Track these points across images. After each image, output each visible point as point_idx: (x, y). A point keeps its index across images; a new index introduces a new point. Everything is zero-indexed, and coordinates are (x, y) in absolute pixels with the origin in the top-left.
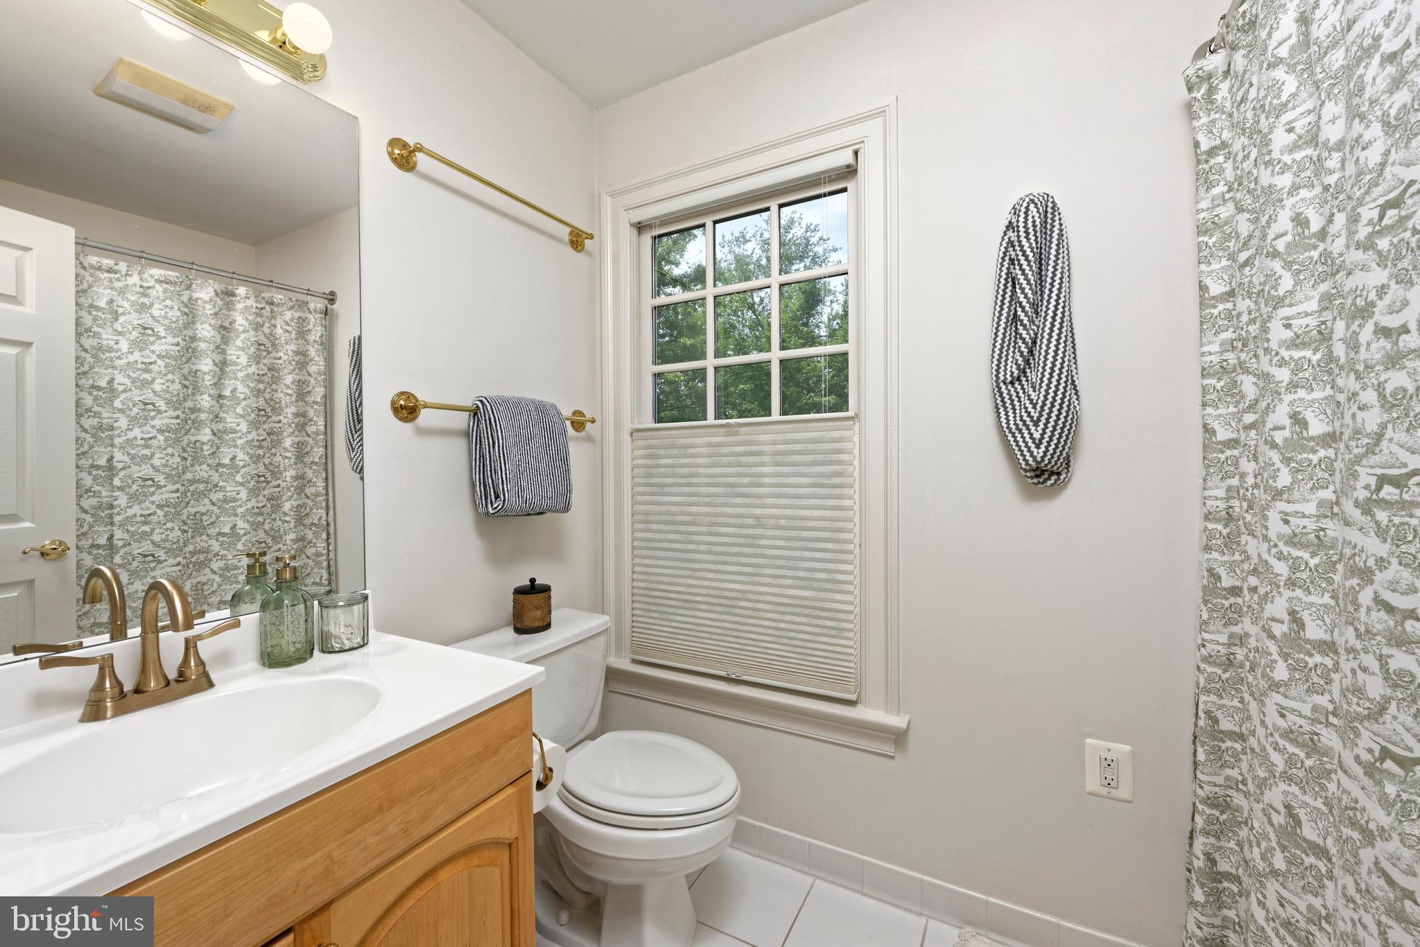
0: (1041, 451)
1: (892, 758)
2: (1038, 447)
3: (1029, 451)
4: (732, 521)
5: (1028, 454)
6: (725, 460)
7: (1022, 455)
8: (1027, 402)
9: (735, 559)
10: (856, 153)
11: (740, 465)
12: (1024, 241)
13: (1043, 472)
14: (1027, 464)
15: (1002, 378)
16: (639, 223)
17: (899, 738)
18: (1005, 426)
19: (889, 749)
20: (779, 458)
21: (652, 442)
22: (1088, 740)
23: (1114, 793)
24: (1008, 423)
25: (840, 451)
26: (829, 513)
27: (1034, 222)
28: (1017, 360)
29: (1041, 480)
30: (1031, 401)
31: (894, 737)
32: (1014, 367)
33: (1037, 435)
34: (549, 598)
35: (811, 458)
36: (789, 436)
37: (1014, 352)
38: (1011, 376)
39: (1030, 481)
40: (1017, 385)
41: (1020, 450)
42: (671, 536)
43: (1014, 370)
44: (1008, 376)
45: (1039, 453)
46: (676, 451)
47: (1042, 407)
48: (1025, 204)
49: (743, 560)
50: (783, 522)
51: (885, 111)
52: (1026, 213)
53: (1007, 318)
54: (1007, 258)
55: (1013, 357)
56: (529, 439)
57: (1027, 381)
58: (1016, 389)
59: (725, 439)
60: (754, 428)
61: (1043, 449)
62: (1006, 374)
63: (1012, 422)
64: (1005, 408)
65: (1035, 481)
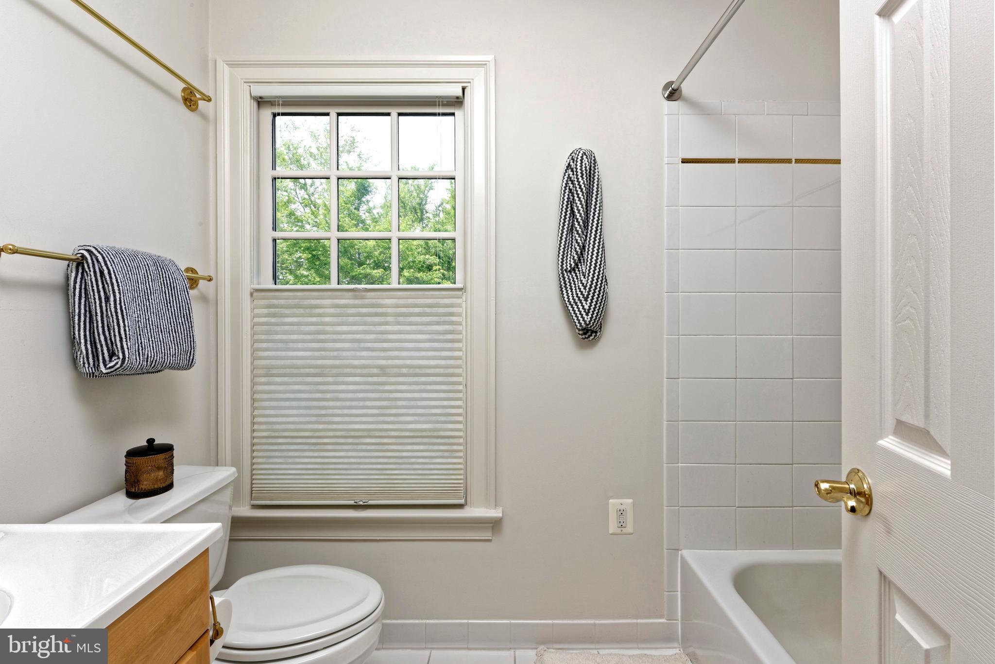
0: (589, 317)
1: (490, 541)
2: (587, 315)
3: (582, 317)
4: (359, 371)
5: (581, 319)
6: (351, 319)
7: (578, 319)
8: (580, 285)
9: (361, 404)
10: (464, 89)
11: (365, 324)
12: (580, 179)
13: (588, 331)
14: (581, 325)
15: (565, 268)
16: (261, 98)
17: (495, 525)
18: (567, 300)
19: (487, 535)
20: (401, 319)
21: (275, 302)
22: (611, 501)
23: (625, 530)
24: (568, 298)
25: (451, 314)
26: (443, 362)
27: (586, 167)
28: (574, 257)
29: (587, 336)
30: (583, 284)
31: (491, 525)
32: (572, 261)
33: (587, 307)
34: (172, 457)
35: (428, 319)
36: (410, 301)
37: (571, 251)
38: (570, 267)
39: (580, 336)
40: (573, 273)
41: (576, 316)
42: (296, 387)
43: (572, 263)
44: (568, 267)
45: (587, 318)
46: (301, 311)
47: (590, 289)
48: (580, 155)
49: (368, 403)
50: (404, 371)
51: (486, 64)
52: (581, 160)
53: (568, 228)
54: (568, 188)
55: (571, 254)
56: (148, 295)
57: (579, 271)
58: (572, 275)
59: (352, 302)
60: (379, 293)
61: (590, 316)
62: (567, 265)
63: (571, 298)
64: (566, 288)
65: (584, 337)
